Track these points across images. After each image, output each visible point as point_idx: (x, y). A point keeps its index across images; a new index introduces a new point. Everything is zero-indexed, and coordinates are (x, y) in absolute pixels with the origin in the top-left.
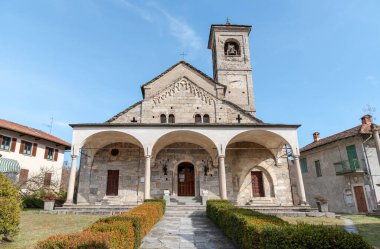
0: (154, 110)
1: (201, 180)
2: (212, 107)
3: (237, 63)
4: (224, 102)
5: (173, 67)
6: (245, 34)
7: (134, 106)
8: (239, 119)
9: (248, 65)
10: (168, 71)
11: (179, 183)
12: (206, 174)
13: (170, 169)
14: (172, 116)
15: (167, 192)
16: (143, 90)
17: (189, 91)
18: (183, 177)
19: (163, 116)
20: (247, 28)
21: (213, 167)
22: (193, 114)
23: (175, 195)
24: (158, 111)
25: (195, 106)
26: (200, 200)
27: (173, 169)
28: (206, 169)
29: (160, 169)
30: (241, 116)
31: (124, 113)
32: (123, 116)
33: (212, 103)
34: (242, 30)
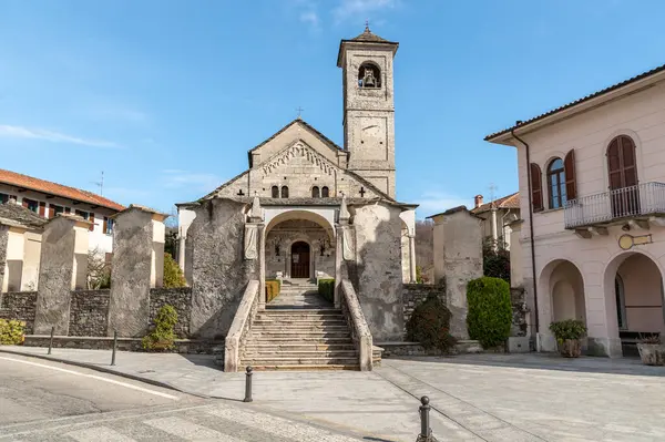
0: (264, 181)
1: (317, 260)
2: (332, 178)
3: (375, 99)
4: (346, 172)
5: (288, 126)
6: (388, 54)
7: (241, 176)
8: (362, 192)
9: (390, 103)
10: (281, 131)
11: (293, 264)
12: (322, 255)
13: (282, 249)
14: (285, 188)
15: (279, 274)
16: (250, 156)
17: (305, 158)
18: (297, 257)
19: (275, 188)
20: (392, 46)
21: (330, 246)
22: (311, 186)
23: (288, 278)
24: (269, 181)
25: (313, 176)
26: (314, 281)
27: (287, 249)
28: (323, 249)
29: (273, 249)
30: (365, 189)
31: (228, 184)
32: (228, 188)
33: (333, 173)
34: (385, 49)
